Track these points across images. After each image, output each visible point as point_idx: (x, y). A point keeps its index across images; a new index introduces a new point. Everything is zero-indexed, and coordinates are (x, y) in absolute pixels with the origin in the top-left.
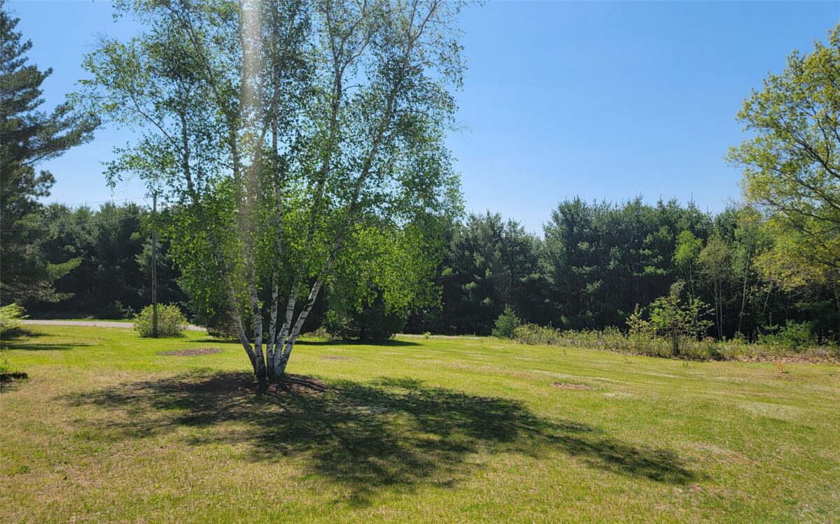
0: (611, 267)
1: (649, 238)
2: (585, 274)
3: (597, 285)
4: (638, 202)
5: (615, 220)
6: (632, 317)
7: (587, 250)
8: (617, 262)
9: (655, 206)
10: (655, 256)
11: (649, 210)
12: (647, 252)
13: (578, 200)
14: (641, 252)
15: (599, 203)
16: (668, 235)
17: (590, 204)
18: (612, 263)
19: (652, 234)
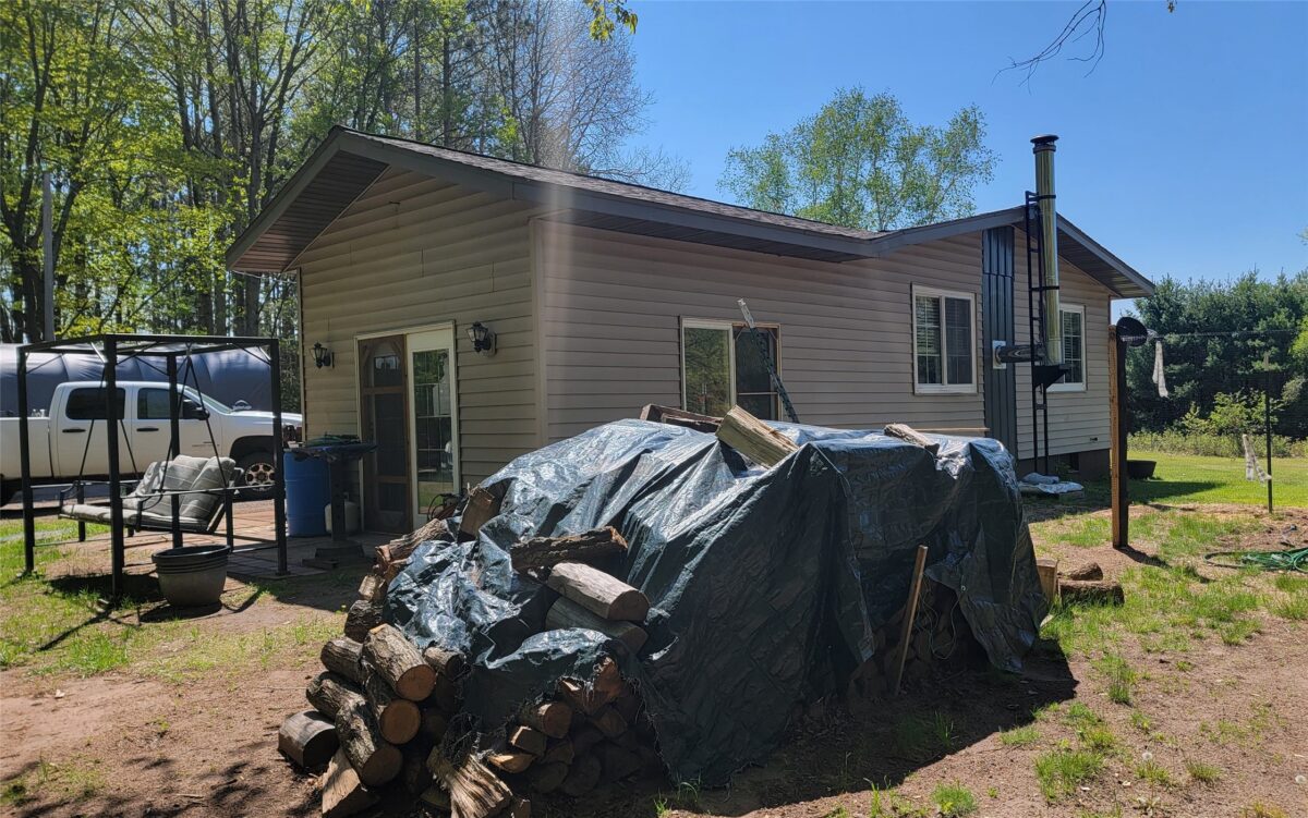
0: (1208, 364)
1: (1261, 327)
2: (1174, 374)
3: (1187, 387)
4: (1252, 279)
5: (1216, 305)
6: (1188, 415)
7: (1177, 344)
8: (1215, 358)
9: (1274, 282)
10: (1267, 348)
11: (1266, 287)
12: (1257, 343)
13: (1169, 282)
14: (1250, 342)
15: (1196, 282)
16: (1286, 320)
17: (1184, 284)
18: (1209, 359)
19: (1265, 319)
